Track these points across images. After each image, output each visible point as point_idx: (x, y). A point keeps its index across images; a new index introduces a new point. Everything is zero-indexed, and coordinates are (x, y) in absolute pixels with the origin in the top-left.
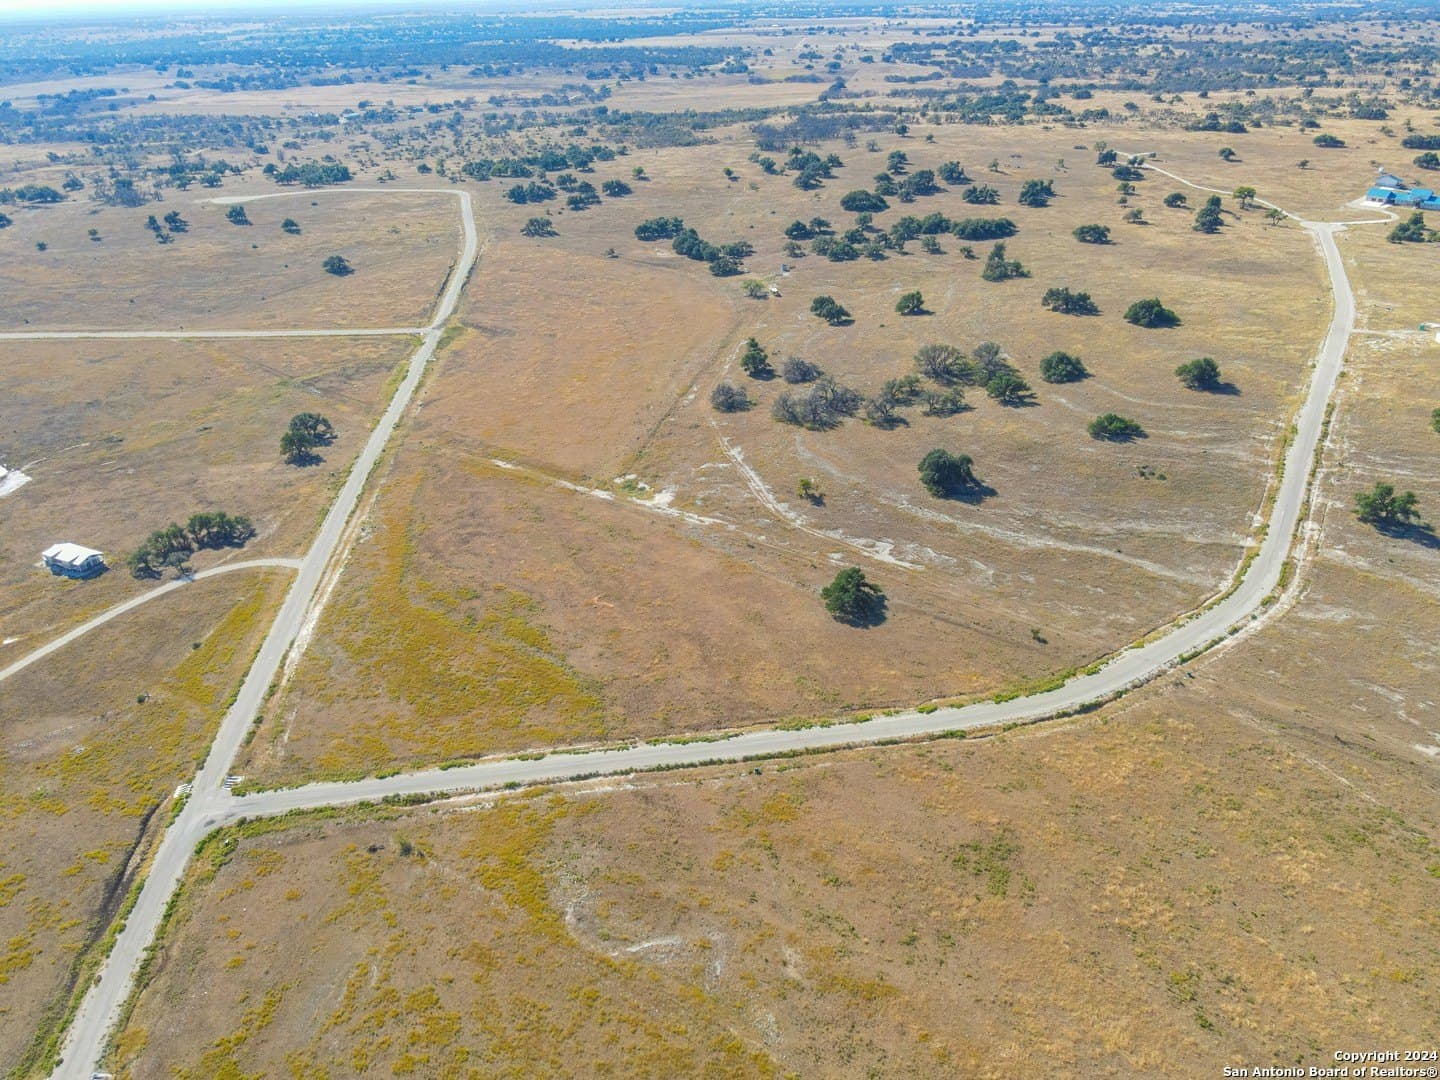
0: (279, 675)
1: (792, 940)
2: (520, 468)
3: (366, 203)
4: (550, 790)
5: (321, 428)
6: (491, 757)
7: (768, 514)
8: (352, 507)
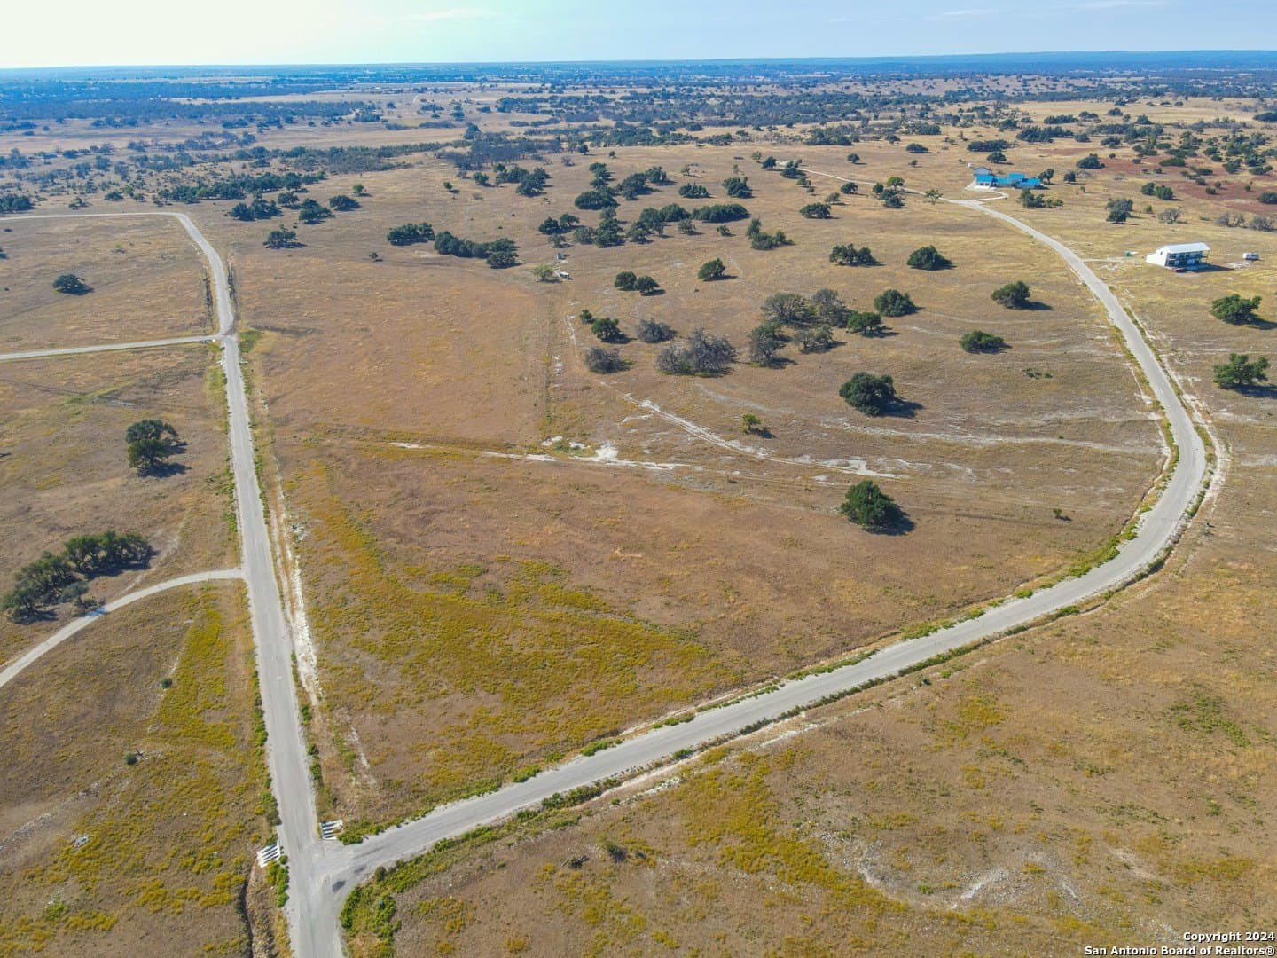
0: (302, 694)
1: (1114, 841)
2: (428, 446)
3: (71, 227)
4: (730, 750)
5: (165, 435)
6: (631, 730)
7: (725, 452)
8: (262, 508)
